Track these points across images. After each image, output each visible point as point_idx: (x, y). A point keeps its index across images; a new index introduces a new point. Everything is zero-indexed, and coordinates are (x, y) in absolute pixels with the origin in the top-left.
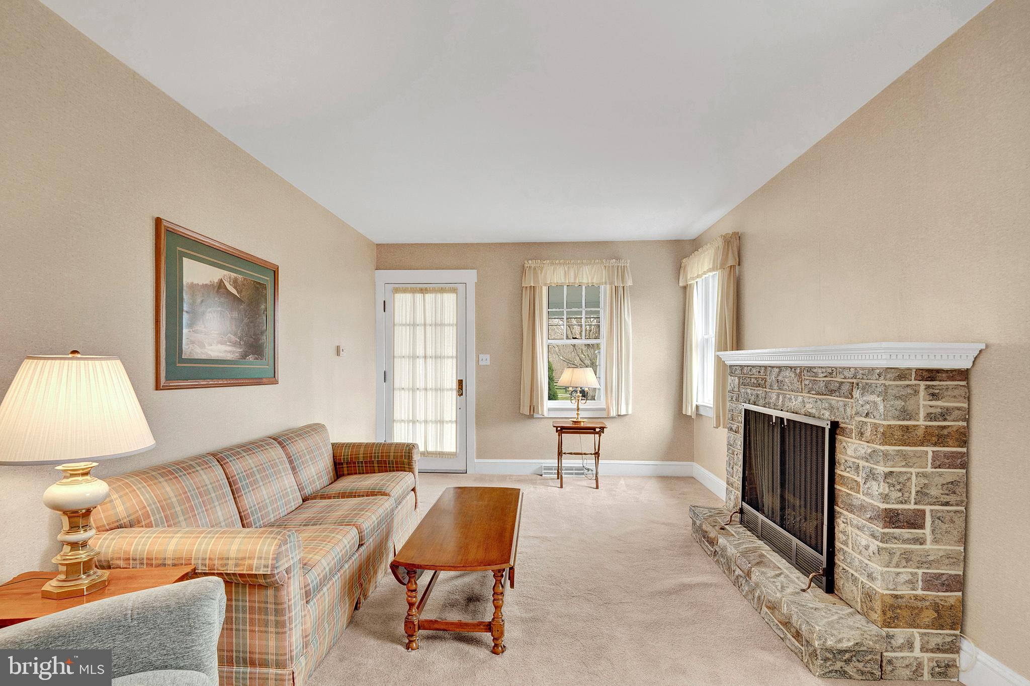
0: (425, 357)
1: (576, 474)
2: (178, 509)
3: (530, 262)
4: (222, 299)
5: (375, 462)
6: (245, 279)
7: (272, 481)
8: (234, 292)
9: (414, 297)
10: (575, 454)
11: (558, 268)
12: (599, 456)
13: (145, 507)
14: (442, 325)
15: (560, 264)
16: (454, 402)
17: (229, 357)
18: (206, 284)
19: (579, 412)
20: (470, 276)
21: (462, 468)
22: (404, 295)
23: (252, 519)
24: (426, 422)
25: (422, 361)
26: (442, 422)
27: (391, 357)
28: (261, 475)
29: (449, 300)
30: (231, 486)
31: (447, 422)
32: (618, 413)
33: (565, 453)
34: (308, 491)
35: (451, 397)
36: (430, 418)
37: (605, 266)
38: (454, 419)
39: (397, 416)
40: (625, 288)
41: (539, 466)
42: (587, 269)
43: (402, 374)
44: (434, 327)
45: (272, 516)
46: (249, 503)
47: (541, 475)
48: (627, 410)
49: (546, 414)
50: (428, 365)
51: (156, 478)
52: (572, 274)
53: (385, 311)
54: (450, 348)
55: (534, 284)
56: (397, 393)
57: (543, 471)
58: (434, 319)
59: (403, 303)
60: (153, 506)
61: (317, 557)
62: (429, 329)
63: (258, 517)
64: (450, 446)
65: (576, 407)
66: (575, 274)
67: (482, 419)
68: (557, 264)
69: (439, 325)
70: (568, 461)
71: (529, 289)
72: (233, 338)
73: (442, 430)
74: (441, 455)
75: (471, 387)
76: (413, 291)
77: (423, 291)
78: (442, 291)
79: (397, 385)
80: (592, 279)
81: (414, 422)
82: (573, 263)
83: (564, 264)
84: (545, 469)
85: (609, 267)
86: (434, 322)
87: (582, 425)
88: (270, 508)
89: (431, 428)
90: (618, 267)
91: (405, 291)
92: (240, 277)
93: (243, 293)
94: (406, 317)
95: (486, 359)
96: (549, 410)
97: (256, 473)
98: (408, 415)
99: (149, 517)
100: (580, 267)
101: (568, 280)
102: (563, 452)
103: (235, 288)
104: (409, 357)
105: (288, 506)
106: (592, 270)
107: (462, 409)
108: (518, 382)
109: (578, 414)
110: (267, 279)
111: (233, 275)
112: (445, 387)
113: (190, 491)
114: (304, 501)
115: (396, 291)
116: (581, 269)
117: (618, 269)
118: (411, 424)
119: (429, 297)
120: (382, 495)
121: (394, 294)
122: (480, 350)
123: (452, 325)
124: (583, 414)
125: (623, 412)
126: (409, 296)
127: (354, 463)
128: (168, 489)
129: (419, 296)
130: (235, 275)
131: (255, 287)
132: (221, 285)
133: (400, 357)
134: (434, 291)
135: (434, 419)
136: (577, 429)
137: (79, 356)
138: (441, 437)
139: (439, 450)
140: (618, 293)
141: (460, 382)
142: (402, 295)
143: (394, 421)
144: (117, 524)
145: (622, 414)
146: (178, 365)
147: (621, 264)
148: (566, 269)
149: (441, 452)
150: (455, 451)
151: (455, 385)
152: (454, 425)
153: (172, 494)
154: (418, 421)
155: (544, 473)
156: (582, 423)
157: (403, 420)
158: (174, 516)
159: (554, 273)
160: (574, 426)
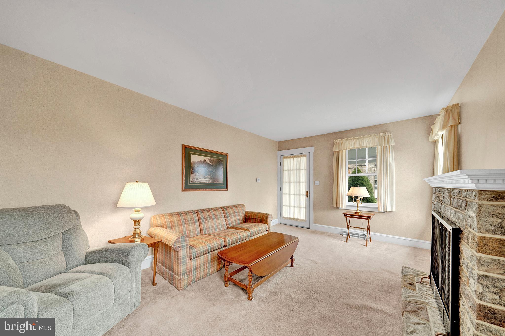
0: (294, 182)
1: (360, 237)
2: (176, 224)
3: (336, 140)
4: (205, 166)
5: (256, 219)
6: (214, 159)
7: (214, 220)
8: (210, 163)
9: (290, 160)
10: (356, 228)
11: (350, 141)
12: (369, 230)
13: (166, 222)
14: (300, 170)
15: (351, 139)
16: (305, 200)
17: (208, 182)
18: (199, 161)
19: (358, 208)
20: (311, 150)
21: (308, 226)
22: (287, 159)
23: (203, 231)
24: (294, 207)
25: (293, 184)
26: (300, 207)
27: (282, 182)
28: (210, 218)
29: (303, 160)
30: (199, 220)
31: (302, 208)
32: (385, 210)
33: (351, 227)
34: (230, 225)
35: (304, 198)
36: (295, 206)
37: (377, 137)
38: (305, 206)
39: (284, 204)
40: (390, 147)
41: (342, 231)
42: (366, 140)
43: (286, 189)
44: (297, 171)
45: (211, 231)
46: (203, 226)
47: (342, 235)
48: (392, 209)
49: (344, 207)
50: (295, 185)
51: (173, 215)
52: (358, 143)
53: (280, 165)
54: (303, 178)
55: (338, 149)
56: (284, 195)
57: (343, 233)
58: (297, 167)
59: (286, 162)
60: (168, 223)
61: (200, 246)
62: (295, 171)
63: (206, 231)
64: (303, 217)
65: (357, 205)
66: (359, 143)
67: (316, 207)
68: (350, 139)
69: (299, 170)
70: (352, 230)
71: (336, 152)
72: (209, 177)
73: (300, 211)
74: (300, 220)
75: (312, 194)
76: (290, 157)
77: (293, 157)
78: (300, 156)
79: (284, 193)
80: (369, 144)
81: (290, 206)
82: (359, 138)
83: (354, 139)
84: (344, 233)
85: (379, 137)
86: (297, 169)
87: (360, 214)
88: (211, 229)
89: (296, 209)
90: (385, 136)
91: (287, 158)
92: (212, 158)
93: (213, 163)
94: (287, 167)
95: (318, 183)
96: (347, 206)
97: (208, 217)
98: (288, 204)
99: (166, 225)
100: (362, 139)
101: (356, 146)
102: (350, 226)
103: (210, 162)
104: (288, 182)
105: (219, 229)
106: (369, 140)
107: (308, 203)
108: (332, 193)
109: (357, 209)
110: (224, 158)
111: (209, 158)
112: (301, 194)
113: (182, 220)
114: (227, 228)
115: (284, 158)
116: (363, 140)
117: (385, 137)
118: (289, 207)
119: (296, 159)
120: (247, 230)
121: (283, 159)
122: (315, 179)
123: (304, 169)
124: (360, 209)
125: (389, 209)
126: (288, 159)
127: (251, 218)
128: (175, 219)
129: (292, 159)
130: (210, 158)
131: (218, 161)
132: (205, 161)
133: (285, 182)
134: (297, 157)
135: (297, 206)
136: (356, 216)
137: (138, 182)
138: (299, 213)
139: (299, 218)
140: (386, 150)
141: (307, 192)
142: (286, 159)
143: (283, 205)
144: (158, 226)
145: (387, 211)
146: (189, 184)
147: (387, 134)
148: (355, 141)
149: (300, 219)
150: (305, 219)
151: (305, 193)
152: (305, 209)
153: (175, 220)
154: (291, 206)
155: (344, 234)
156: (360, 213)
157: (286, 206)
158: (175, 226)
159: (348, 144)
160: (355, 214)
